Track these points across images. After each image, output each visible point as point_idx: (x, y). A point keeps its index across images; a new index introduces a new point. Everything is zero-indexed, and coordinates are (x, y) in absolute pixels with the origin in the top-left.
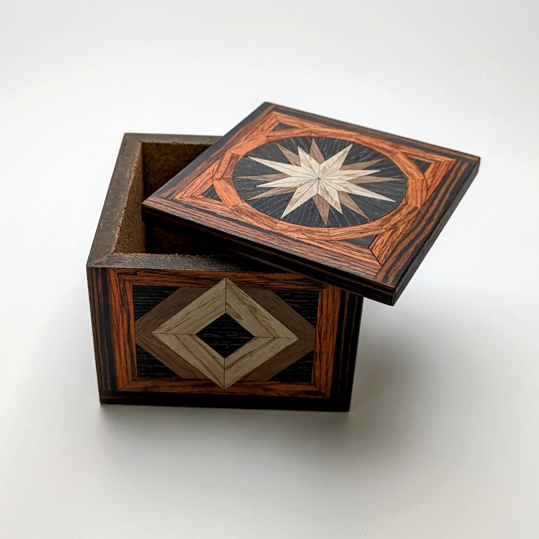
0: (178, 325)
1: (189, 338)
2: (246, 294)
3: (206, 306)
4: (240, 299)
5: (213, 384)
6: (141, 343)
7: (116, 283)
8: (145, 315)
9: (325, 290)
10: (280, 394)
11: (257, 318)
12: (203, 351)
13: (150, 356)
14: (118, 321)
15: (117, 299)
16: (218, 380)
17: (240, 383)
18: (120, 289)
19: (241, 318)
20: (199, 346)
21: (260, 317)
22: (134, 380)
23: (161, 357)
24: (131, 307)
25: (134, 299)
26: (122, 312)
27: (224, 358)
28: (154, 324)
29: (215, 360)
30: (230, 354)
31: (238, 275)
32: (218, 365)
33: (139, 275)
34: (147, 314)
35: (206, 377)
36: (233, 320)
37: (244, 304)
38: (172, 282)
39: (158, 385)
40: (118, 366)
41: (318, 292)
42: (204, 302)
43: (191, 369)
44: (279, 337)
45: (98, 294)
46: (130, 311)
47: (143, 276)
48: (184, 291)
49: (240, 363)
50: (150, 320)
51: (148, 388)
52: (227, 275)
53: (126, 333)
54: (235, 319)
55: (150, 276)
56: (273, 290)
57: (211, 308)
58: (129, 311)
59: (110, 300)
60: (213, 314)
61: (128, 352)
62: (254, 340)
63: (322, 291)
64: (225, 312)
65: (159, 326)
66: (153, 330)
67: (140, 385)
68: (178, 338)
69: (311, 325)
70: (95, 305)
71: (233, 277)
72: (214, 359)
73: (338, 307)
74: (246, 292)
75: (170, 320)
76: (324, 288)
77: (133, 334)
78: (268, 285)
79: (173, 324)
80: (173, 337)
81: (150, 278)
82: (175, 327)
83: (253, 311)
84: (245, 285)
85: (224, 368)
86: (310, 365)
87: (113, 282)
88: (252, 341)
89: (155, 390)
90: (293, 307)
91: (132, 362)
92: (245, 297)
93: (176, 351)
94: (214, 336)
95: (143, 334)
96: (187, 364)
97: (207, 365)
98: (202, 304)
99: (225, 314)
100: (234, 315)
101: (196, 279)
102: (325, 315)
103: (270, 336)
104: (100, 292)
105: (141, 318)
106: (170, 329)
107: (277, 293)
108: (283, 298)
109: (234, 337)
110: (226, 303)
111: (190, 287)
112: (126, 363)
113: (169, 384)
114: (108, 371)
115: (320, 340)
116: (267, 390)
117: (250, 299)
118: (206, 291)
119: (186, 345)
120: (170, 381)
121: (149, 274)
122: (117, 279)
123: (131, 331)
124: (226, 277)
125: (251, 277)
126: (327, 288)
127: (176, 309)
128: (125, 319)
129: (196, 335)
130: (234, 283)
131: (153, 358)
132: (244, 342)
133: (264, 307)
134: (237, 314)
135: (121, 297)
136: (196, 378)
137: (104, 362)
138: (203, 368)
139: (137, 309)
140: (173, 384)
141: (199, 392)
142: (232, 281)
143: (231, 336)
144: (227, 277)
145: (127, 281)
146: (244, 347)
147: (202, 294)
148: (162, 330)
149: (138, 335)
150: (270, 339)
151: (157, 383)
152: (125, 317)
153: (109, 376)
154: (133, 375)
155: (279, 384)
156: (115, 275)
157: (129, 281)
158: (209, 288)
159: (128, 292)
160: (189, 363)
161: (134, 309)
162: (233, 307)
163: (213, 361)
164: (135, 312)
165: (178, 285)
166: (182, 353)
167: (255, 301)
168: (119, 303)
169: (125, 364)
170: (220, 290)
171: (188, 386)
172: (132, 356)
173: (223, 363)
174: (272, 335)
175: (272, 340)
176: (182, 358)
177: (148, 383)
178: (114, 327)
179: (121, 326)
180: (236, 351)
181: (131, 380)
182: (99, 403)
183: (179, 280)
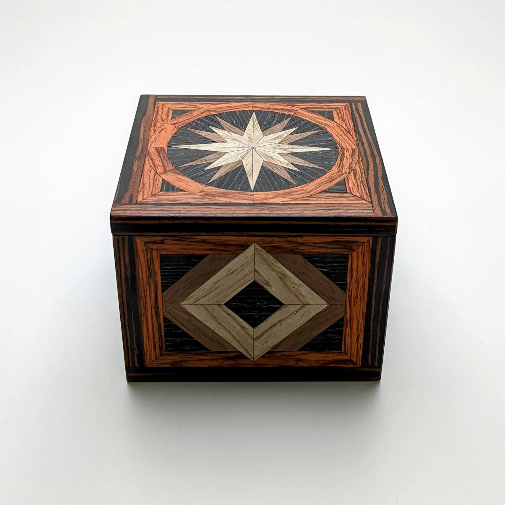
0: (206, 295)
1: (217, 308)
2: (275, 260)
3: (235, 274)
4: (269, 265)
5: (242, 356)
6: (169, 315)
7: (144, 252)
8: (172, 286)
9: (355, 252)
10: (310, 365)
11: (286, 285)
12: (231, 320)
13: (178, 328)
14: (146, 293)
15: (144, 269)
16: (247, 351)
17: (270, 353)
18: (147, 258)
19: (270, 286)
20: (228, 317)
21: (289, 283)
22: (161, 355)
23: (189, 330)
24: (159, 278)
25: (161, 269)
26: (149, 283)
27: (253, 329)
28: (182, 295)
29: (245, 331)
30: (259, 324)
31: (266, 240)
32: (247, 336)
33: (167, 243)
34: (175, 284)
35: (235, 348)
36: (262, 287)
37: (273, 270)
38: (200, 250)
39: (187, 359)
40: (145, 340)
41: (348, 255)
42: (233, 270)
43: (220, 341)
44: (308, 304)
45: (125, 265)
46: (157, 281)
47: (170, 245)
48: (212, 259)
49: (270, 332)
50: (178, 291)
51: (176, 362)
53: (154, 305)
54: (265, 286)
55: (177, 244)
56: (302, 255)
57: (240, 276)
58: (156, 282)
59: (137, 271)
60: (242, 282)
61: (156, 325)
62: (284, 308)
63: (351, 254)
64: (254, 280)
65: (187, 297)
66: (182, 301)
67: (167, 360)
68: (206, 309)
69: (341, 290)
70: (122, 277)
71: (262, 242)
72: (243, 329)
73: (368, 270)
74: (276, 258)
75: (198, 289)
76: (353, 251)
77: (160, 305)
78: (297, 249)
79: (201, 294)
80: (201, 307)
81: (177, 246)
82: (203, 297)
83: (282, 277)
84: (273, 250)
85: (254, 339)
86: (341, 332)
87: (140, 251)
88: (281, 309)
89: (184, 365)
90: (322, 271)
91: (160, 335)
92: (274, 263)
93: (204, 323)
94: (243, 305)
95: (171, 305)
96: (215, 335)
97: (235, 336)
98: (231, 272)
99: (254, 281)
100: (264, 282)
101: (224, 245)
102: (355, 279)
103: (299, 303)
104: (126, 262)
105: (170, 288)
106: (199, 300)
107: (305, 258)
108: (313, 263)
109: (264, 305)
110: (255, 270)
111: (218, 254)
112: (154, 337)
113: (197, 358)
114: (135, 347)
115: (350, 305)
116: (298, 360)
117: (279, 265)
118: (234, 257)
119: (214, 315)
120: (199, 354)
121: (176, 242)
122: (144, 248)
123: (159, 303)
124: (254, 242)
125: (280, 241)
126: (357, 250)
127: (204, 278)
128: (152, 290)
129: (225, 304)
130: (263, 248)
131: (181, 331)
132: (273, 310)
133: (294, 273)
134: (266, 281)
135: (148, 266)
136: (225, 350)
137: (131, 336)
138: (232, 339)
139: (164, 280)
140: (201, 357)
141: (228, 365)
142: (261, 246)
143: (260, 305)
144: (256, 242)
145: (155, 250)
146: (273, 316)
147: (230, 261)
148: (191, 301)
149: (166, 306)
150: (300, 306)
151: (185, 357)
152: (152, 288)
153: (136, 351)
154: (161, 349)
155: (310, 353)
156: (142, 244)
157: (157, 250)
158: (237, 255)
159: (155, 262)
160: (217, 334)
161: (162, 279)
162: (262, 273)
163: (242, 331)
164: (162, 283)
165: (206, 252)
166: (211, 324)
167: (284, 266)
168: (146, 273)
169: (152, 337)
170: (248, 256)
171: (217, 359)
172: (160, 329)
173: (252, 334)
174: (302, 303)
175: (302, 307)
176: (210, 329)
177: (176, 358)
178: (141, 300)
179: (148, 298)
180: (265, 320)
181: (158, 355)
182: (126, 382)
183: (207, 247)
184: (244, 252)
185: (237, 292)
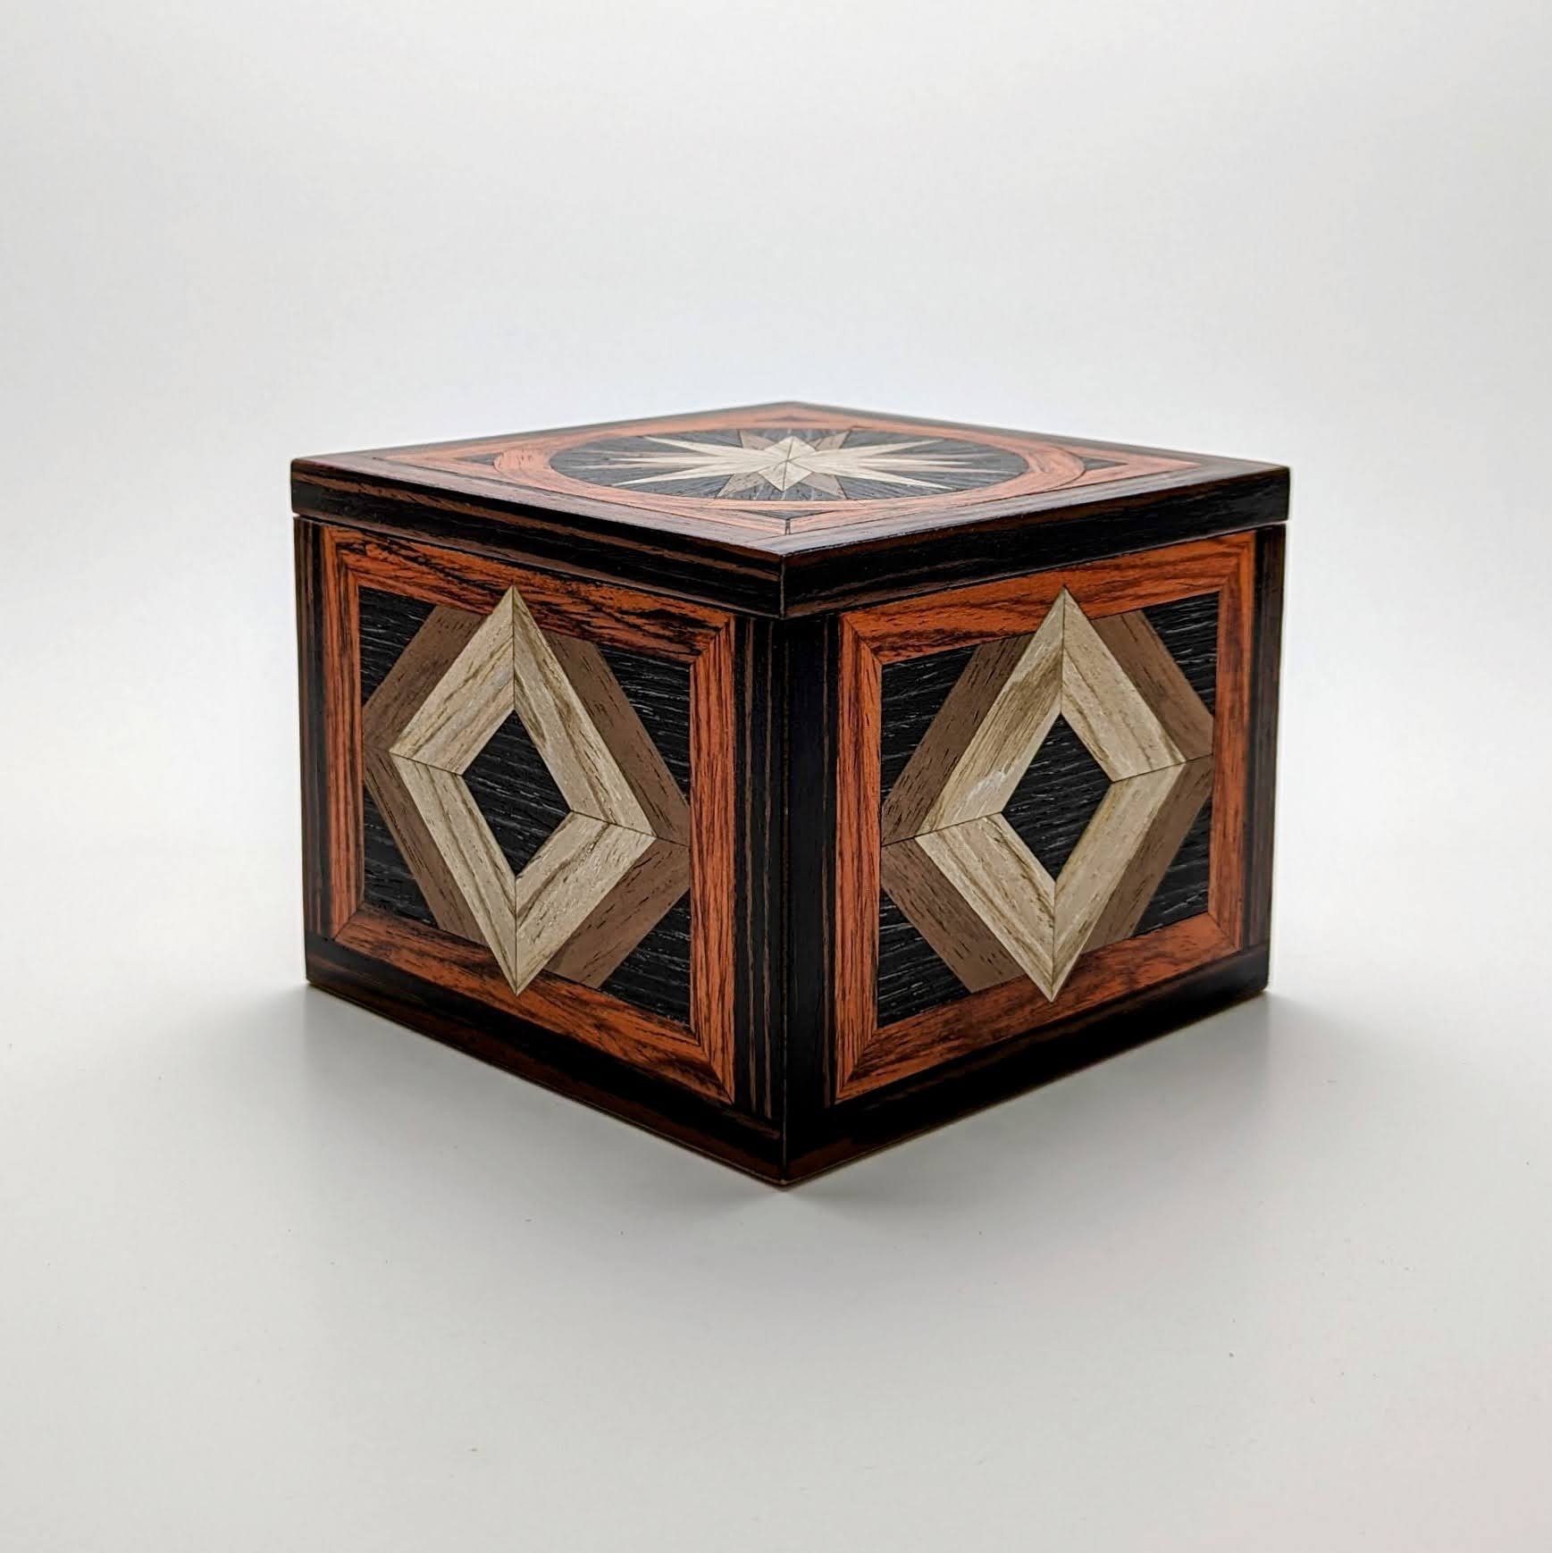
0: (432, 736)
1: (450, 783)
2: (550, 651)
3: (479, 678)
4: (539, 667)
5: (495, 971)
6: (371, 781)
7: (334, 574)
8: (377, 690)
9: (700, 658)
10: (626, 1054)
11: (573, 744)
12: (474, 834)
13: (385, 831)
14: (335, 700)
15: (335, 628)
16: (504, 957)
17: (545, 978)
18: (340, 594)
19: (543, 736)
20: (469, 820)
21: (577, 739)
22: (358, 911)
23: (404, 841)
24: (357, 657)
25: (359, 631)
26: (342, 672)
27: (513, 878)
28: (392, 722)
29: (500, 880)
30: (526, 865)
31: (532, 580)
32: (502, 898)
34: (382, 684)
35: (482, 936)
36: (528, 736)
37: (547, 682)
38: (421, 586)
39: (398, 941)
40: (333, 851)
41: (689, 665)
42: (475, 666)
43: (456, 900)
44: (616, 824)
45: (308, 608)
46: (354, 667)
47: (375, 560)
48: (441, 621)
49: (547, 903)
50: (386, 708)
51: (380, 945)
52: (515, 578)
53: (347, 742)
54: (532, 734)
55: (385, 560)
56: (600, 645)
57: (488, 688)
58: (353, 672)
59: (324, 629)
60: (492, 709)
61: (350, 808)
62: (570, 822)
63: (695, 663)
64: (513, 709)
65: (400, 731)
66: (392, 744)
67: (368, 933)
68: (433, 782)
69: (679, 791)
71: (525, 584)
72: (496, 875)
73: (731, 732)
74: (551, 643)
75: (418, 713)
76: (699, 653)
77: (358, 746)
78: (588, 624)
79: (424, 729)
80: (424, 773)
81: (384, 567)
82: (428, 741)
83: (565, 712)
84: (547, 616)
85: (514, 914)
86: (684, 949)
87: (329, 570)
88: (564, 827)
91: (356, 844)
92: (548, 660)
93: (428, 826)
94: (496, 790)
95: (376, 751)
97: (482, 890)
98: (472, 670)
99: (513, 712)
100: (530, 721)
101: (461, 581)
102: (707, 759)
103: (597, 812)
106: (420, 747)
107: (605, 657)
108: (622, 675)
109: (531, 800)
110: (514, 675)
111: (451, 606)
112: (347, 848)
113: (416, 942)
117: (558, 667)
118: (480, 624)
119: (446, 807)
120: (420, 933)
121: (383, 554)
122: (336, 561)
124: (512, 582)
126: (704, 653)
129: (463, 776)
130: (528, 607)
132: (550, 825)
134: (534, 716)
135: (341, 621)
136: (465, 936)
140: (422, 944)
141: (469, 989)
142: (524, 600)
143: (525, 797)
144: (517, 585)
145: (349, 569)
146: (550, 844)
147: (471, 634)
148: (407, 746)
149: (366, 752)
150: (601, 825)
151: (395, 934)
152: (347, 685)
154: (358, 892)
155: (625, 1010)
156: (332, 548)
157: (354, 571)
158: (485, 618)
159: (351, 606)
160: (453, 877)
161: (361, 664)
162: (527, 690)
163: (494, 879)
164: (362, 676)
165: (432, 597)
167: (567, 676)
168: (337, 639)
169: (344, 847)
170: (502, 626)
173: (512, 895)
174: (606, 816)
175: (604, 829)
176: (439, 852)
179: (340, 717)
180: (536, 856)
181: (354, 910)
182: (300, 979)
183: (432, 579)
184: (495, 611)
185: (483, 739)
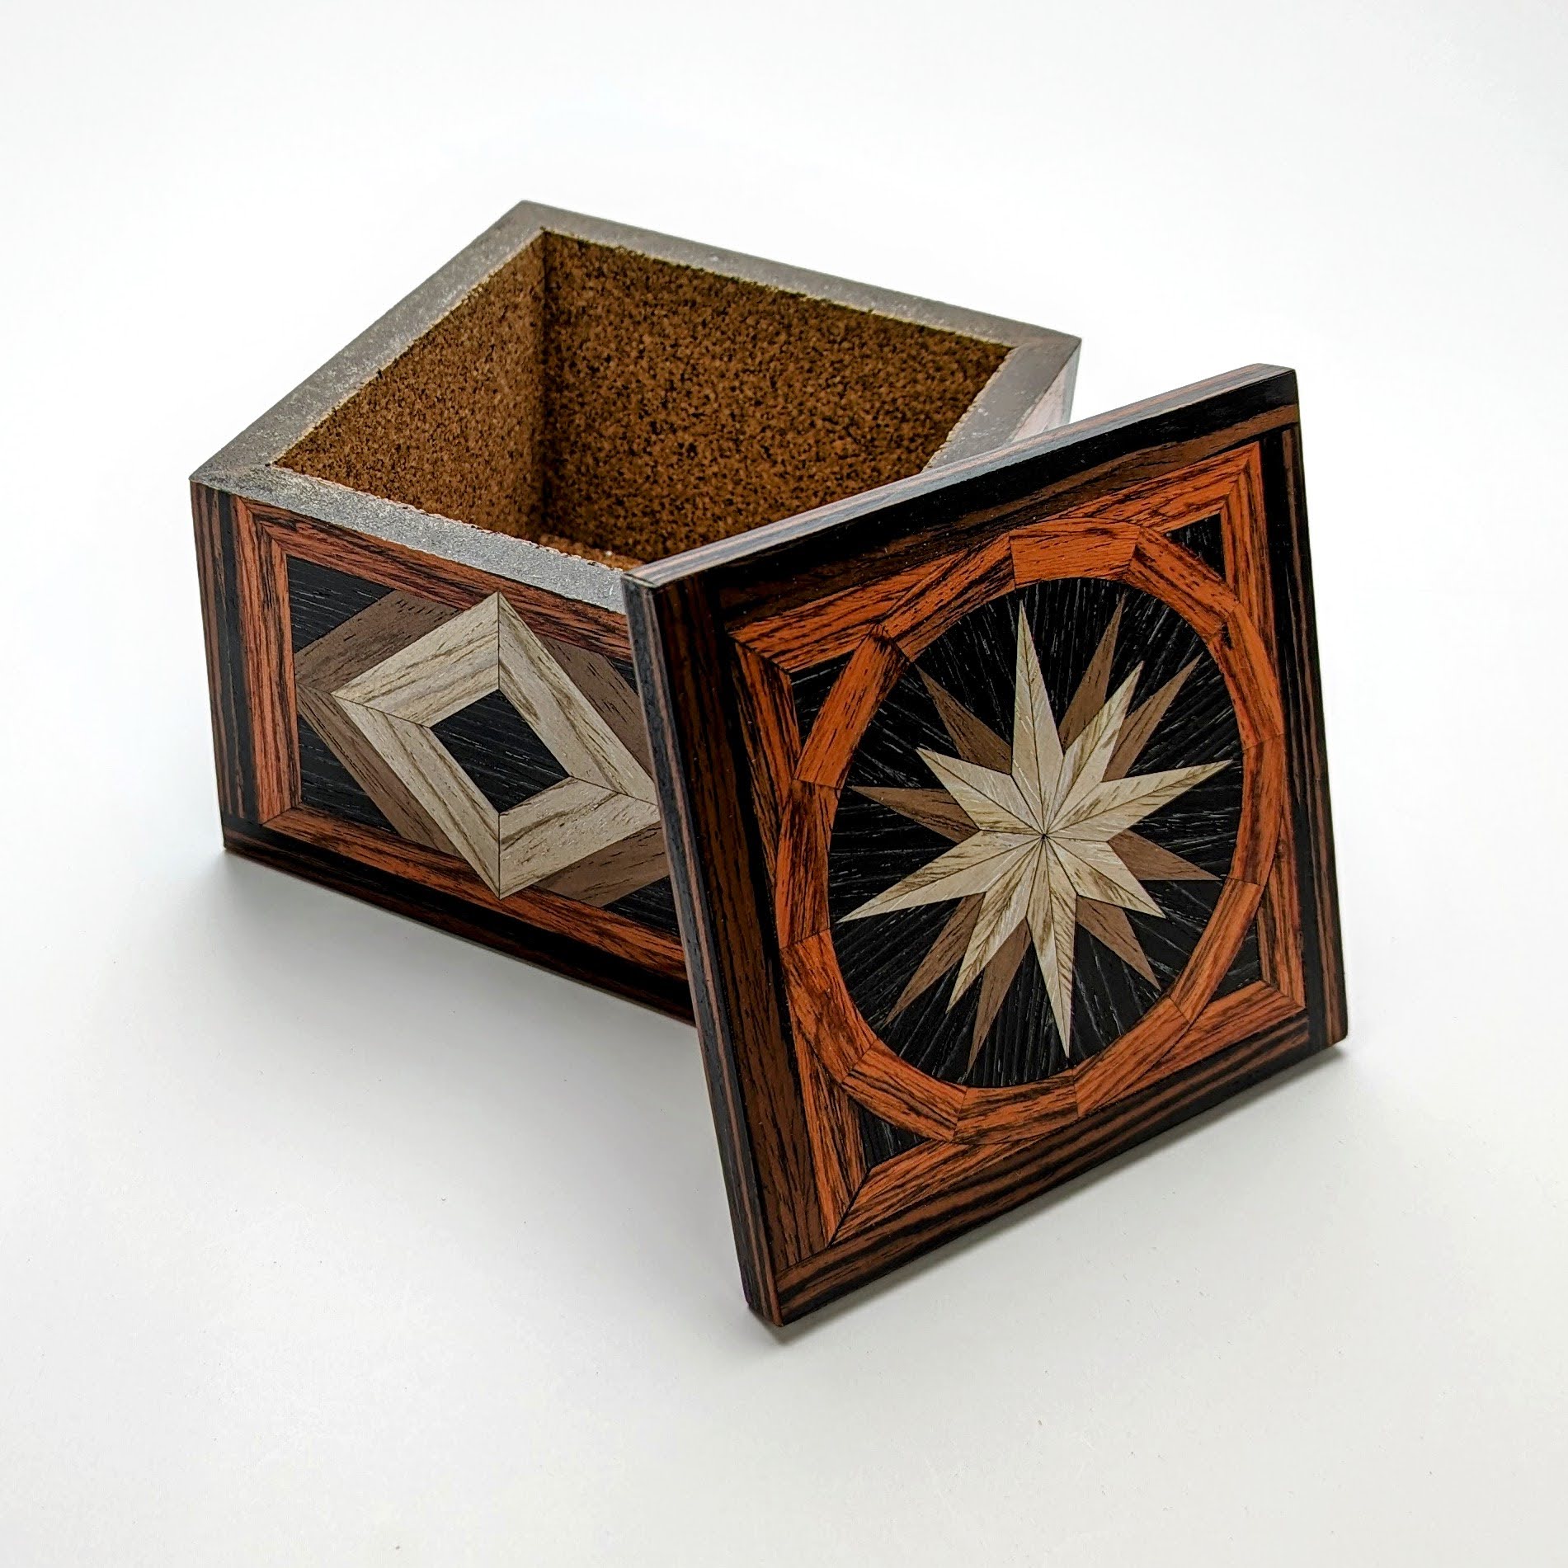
0: (390, 691)
1: (414, 732)
2: (546, 651)
3: (454, 657)
4: (532, 662)
5: (473, 877)
6: (308, 712)
7: (252, 539)
8: (316, 643)
10: (632, 956)
11: (574, 726)
12: (447, 775)
13: (328, 753)
14: (258, 642)
15: (254, 583)
16: (485, 869)
17: (537, 891)
18: (260, 558)
19: (535, 715)
20: (439, 763)
21: (580, 724)
22: (293, 808)
23: (354, 766)
24: (286, 613)
25: (290, 592)
26: (265, 620)
27: (497, 813)
28: (336, 672)
29: (478, 812)
30: (511, 806)
31: (524, 593)
32: (483, 827)
33: (301, 531)
34: (321, 639)
35: (456, 850)
36: (514, 710)
37: (542, 676)
38: (374, 570)
39: (349, 838)
40: (259, 759)
42: (449, 645)
43: (422, 820)
44: (627, 794)
45: (214, 560)
46: (283, 621)
47: (309, 537)
48: (402, 604)
49: (538, 835)
50: (328, 659)
51: (325, 838)
52: (502, 587)
53: (275, 678)
54: (522, 711)
55: (324, 540)
56: (610, 658)
57: (464, 669)
58: (280, 623)
59: (238, 581)
60: (470, 684)
61: (281, 728)
62: (568, 784)
64: (497, 688)
65: (347, 680)
66: (337, 688)
67: (308, 826)
68: (391, 726)
70: (209, 586)
71: (515, 594)
72: (475, 809)
74: (548, 646)
75: (372, 671)
77: (290, 684)
78: (597, 640)
79: (379, 684)
80: (379, 718)
81: (323, 546)
82: (383, 694)
83: (564, 703)
84: (542, 624)
85: (498, 840)
87: (245, 535)
88: (562, 786)
89: (342, 850)
91: (291, 758)
92: (544, 659)
93: (386, 760)
94: (474, 745)
95: (315, 691)
96: (413, 802)
97: (457, 818)
98: (443, 650)
99: (498, 691)
100: (520, 701)
101: (429, 576)
103: (604, 782)
104: (218, 555)
106: (374, 697)
107: (616, 668)
109: (520, 761)
110: (500, 663)
111: (416, 594)
112: (278, 759)
113: (372, 843)
114: (238, 767)
116: (602, 933)
117: (556, 667)
118: (452, 615)
119: (409, 749)
120: (376, 837)
121: (322, 535)
122: (254, 529)
123: (287, 675)
124: (497, 589)
125: (557, 607)
127: (384, 646)
128: (273, 640)
129: (432, 728)
130: (519, 613)
131: (335, 764)
132: (546, 784)
133: (591, 699)
134: (525, 698)
135: (263, 578)
136: (433, 846)
137: (230, 739)
138: (449, 823)
139: (299, 622)
140: (380, 845)
141: (440, 886)
142: (513, 606)
143: (512, 757)
144: (503, 592)
145: (275, 540)
146: (543, 796)
147: (442, 620)
148: (356, 694)
149: (302, 690)
150: (608, 792)
151: (345, 832)
152: (272, 633)
153: (239, 779)
154: (293, 794)
155: (632, 926)
156: (248, 516)
157: (280, 541)
158: (460, 611)
159: (277, 569)
160: (417, 801)
161: (293, 620)
162: (515, 677)
163: (471, 811)
164: (293, 627)
165: (389, 582)
166: (400, 766)
167: (568, 675)
168: (258, 593)
169: (273, 757)
170: (484, 622)
171: (417, 864)
172: (290, 743)
173: (495, 826)
174: (611, 783)
175: (611, 796)
176: (400, 780)
177: (327, 827)
178: (249, 656)
179: (264, 656)
180: (525, 802)
181: (288, 807)
182: (221, 848)
183: (390, 568)
184: (473, 608)
185: (459, 705)
